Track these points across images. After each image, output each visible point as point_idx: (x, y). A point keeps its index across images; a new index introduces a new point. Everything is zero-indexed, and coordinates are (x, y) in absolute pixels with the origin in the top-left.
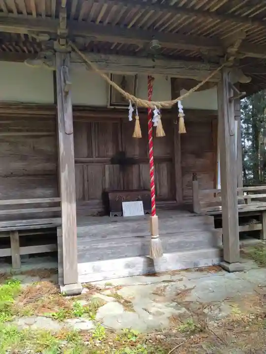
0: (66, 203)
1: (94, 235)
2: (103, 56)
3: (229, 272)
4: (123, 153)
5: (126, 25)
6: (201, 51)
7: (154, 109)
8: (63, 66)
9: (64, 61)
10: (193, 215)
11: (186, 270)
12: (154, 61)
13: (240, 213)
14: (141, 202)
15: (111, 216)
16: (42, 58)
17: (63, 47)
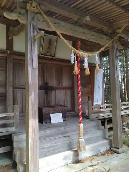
0: (32, 119)
2: (57, 21)
3: (119, 154)
4: (46, 84)
5: (70, 5)
6: (103, 29)
7: (85, 58)
8: (32, 22)
9: (33, 18)
10: (89, 120)
11: (95, 155)
12: (83, 29)
14: (61, 114)
15: (43, 124)
16: (18, 13)
17: (34, 9)
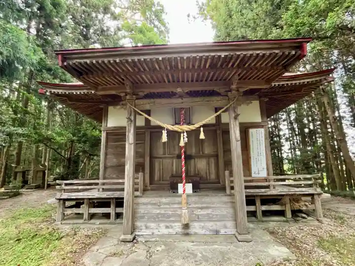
1: (155, 204)
2: (152, 100)
3: (239, 241)
12: (182, 99)
13: (246, 196)
14: (191, 184)
15: (171, 192)
